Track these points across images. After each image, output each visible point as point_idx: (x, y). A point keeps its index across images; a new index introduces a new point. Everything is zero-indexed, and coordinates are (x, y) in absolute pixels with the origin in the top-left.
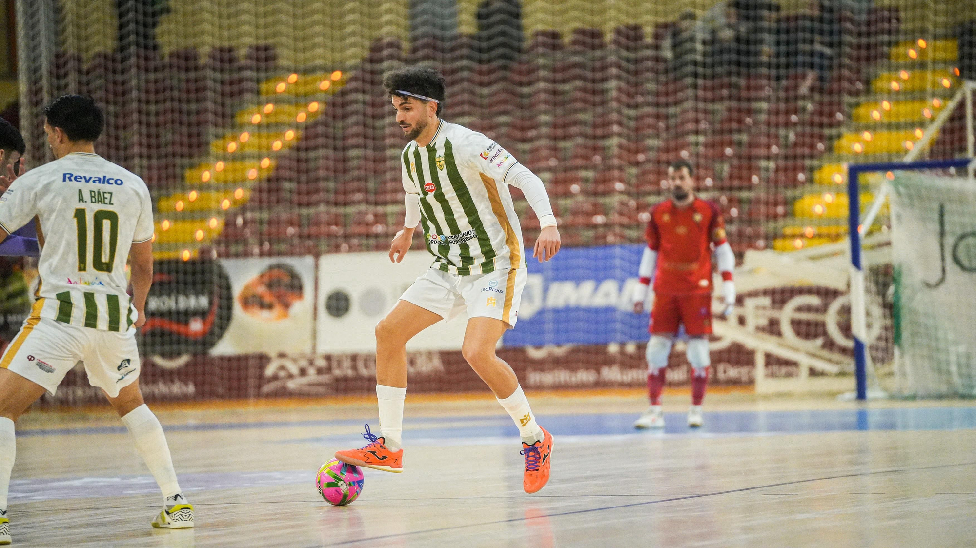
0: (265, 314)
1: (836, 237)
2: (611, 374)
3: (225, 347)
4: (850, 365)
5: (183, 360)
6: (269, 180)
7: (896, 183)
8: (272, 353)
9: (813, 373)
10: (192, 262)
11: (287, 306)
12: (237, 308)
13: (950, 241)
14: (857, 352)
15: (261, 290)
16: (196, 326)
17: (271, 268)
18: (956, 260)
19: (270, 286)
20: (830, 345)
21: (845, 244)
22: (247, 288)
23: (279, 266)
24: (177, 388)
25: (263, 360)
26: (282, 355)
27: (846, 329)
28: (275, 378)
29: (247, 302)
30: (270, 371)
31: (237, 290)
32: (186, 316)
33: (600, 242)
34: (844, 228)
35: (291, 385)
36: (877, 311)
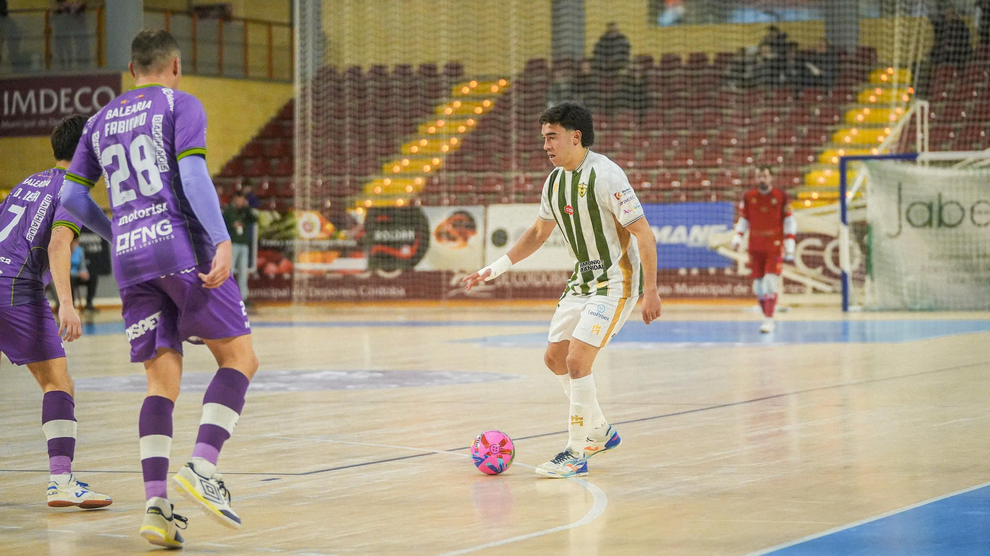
0: (452, 244)
1: (832, 200)
2: (680, 288)
3: (424, 265)
4: (838, 285)
5: (397, 273)
6: (456, 155)
7: (871, 169)
8: (456, 270)
9: (815, 290)
10: (403, 209)
11: (466, 239)
12: (433, 240)
13: (904, 207)
14: (843, 277)
15: (449, 228)
16: (406, 251)
17: (456, 213)
18: (909, 220)
19: (454, 226)
20: (827, 272)
21: (837, 206)
22: (440, 227)
23: (461, 212)
24: (393, 291)
25: (450, 274)
26: (462, 272)
27: (836, 262)
28: (457, 287)
29: (439, 235)
30: (454, 281)
31: (433, 227)
32: (398, 244)
33: (675, 200)
34: (837, 194)
35: (468, 292)
36: (857, 251)
